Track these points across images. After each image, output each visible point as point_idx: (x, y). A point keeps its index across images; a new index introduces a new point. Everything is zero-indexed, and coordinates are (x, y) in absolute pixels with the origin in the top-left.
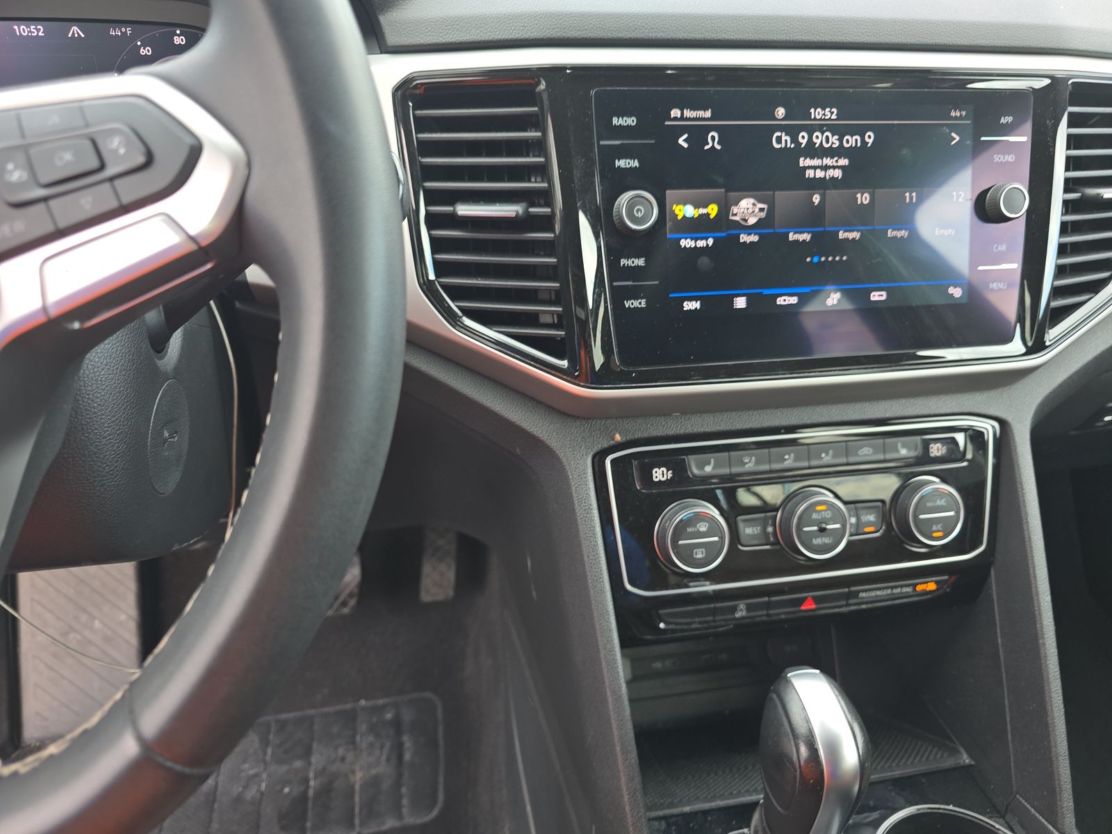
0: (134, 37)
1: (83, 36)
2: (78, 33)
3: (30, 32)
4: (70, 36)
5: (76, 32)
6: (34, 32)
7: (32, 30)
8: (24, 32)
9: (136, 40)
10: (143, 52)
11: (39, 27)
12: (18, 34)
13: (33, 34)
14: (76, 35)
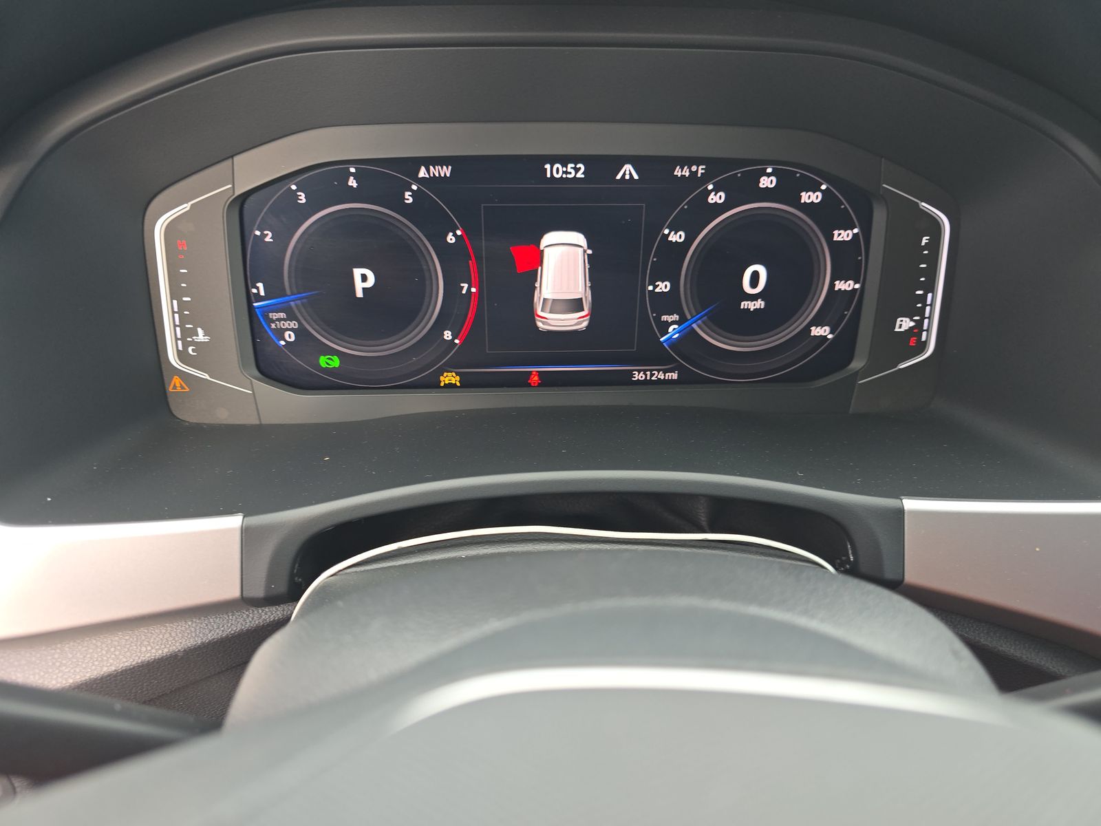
0: (706, 178)
1: (636, 177)
2: (630, 174)
3: (566, 173)
4: (619, 177)
5: (628, 172)
6: (570, 173)
7: (569, 170)
8: (558, 172)
9: (708, 182)
10: (714, 198)
11: (578, 166)
12: (549, 175)
13: (569, 176)
14: (627, 177)
